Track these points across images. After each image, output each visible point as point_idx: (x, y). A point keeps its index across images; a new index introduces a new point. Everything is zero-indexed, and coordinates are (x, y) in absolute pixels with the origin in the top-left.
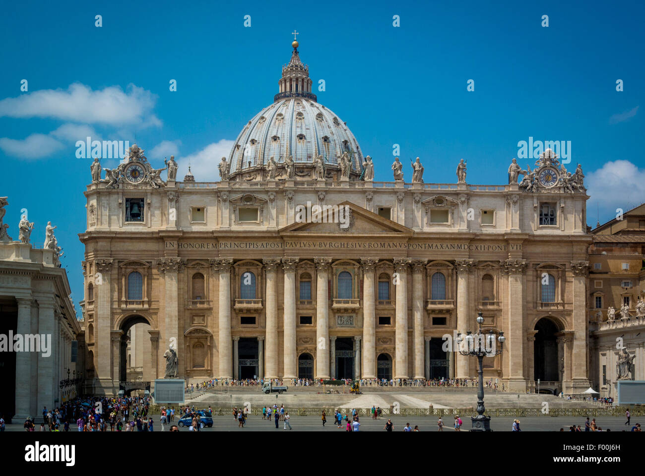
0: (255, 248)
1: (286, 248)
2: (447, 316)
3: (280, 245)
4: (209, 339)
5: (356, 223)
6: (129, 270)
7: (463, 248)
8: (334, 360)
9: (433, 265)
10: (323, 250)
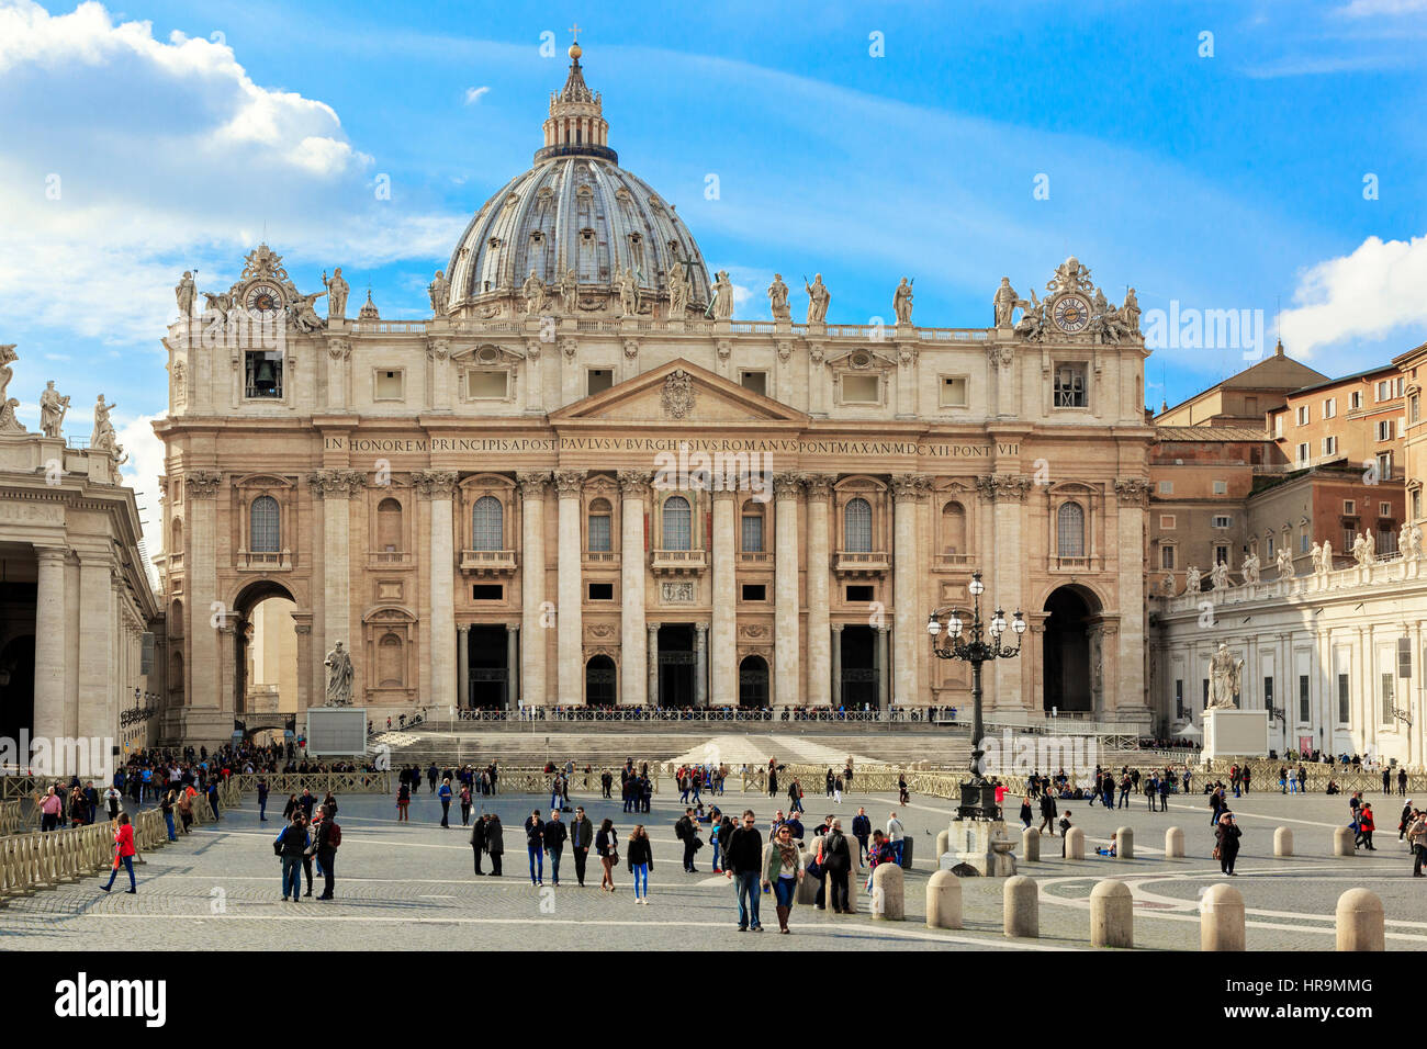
0: (501, 451)
1: (561, 450)
2: (875, 584)
3: (550, 444)
4: (410, 627)
5: (698, 401)
6: (252, 494)
7: (905, 449)
8: (655, 671)
9: (848, 484)
10: (633, 454)
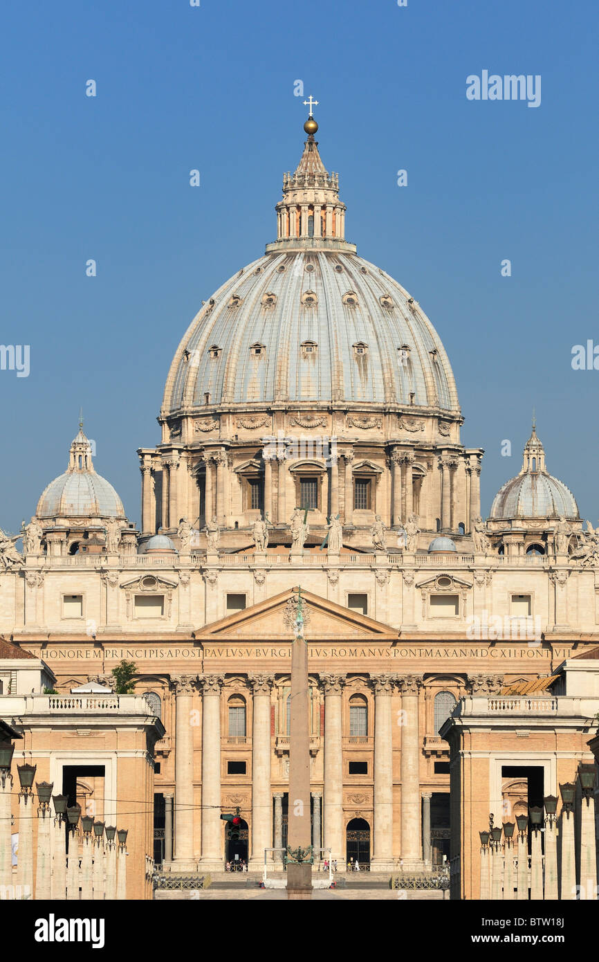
0: (159, 658)
1: (205, 658)
3: (196, 653)
4: (88, 797)
5: (312, 619)
7: (479, 654)
8: (279, 830)
10: (261, 661)
